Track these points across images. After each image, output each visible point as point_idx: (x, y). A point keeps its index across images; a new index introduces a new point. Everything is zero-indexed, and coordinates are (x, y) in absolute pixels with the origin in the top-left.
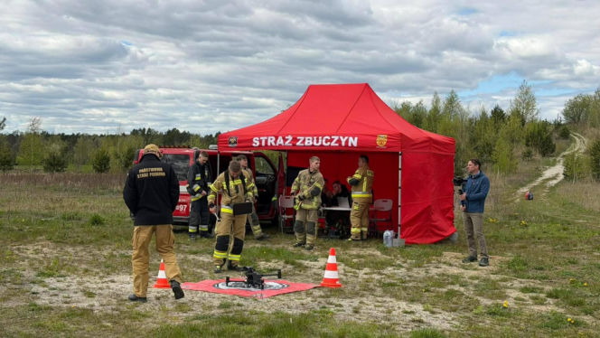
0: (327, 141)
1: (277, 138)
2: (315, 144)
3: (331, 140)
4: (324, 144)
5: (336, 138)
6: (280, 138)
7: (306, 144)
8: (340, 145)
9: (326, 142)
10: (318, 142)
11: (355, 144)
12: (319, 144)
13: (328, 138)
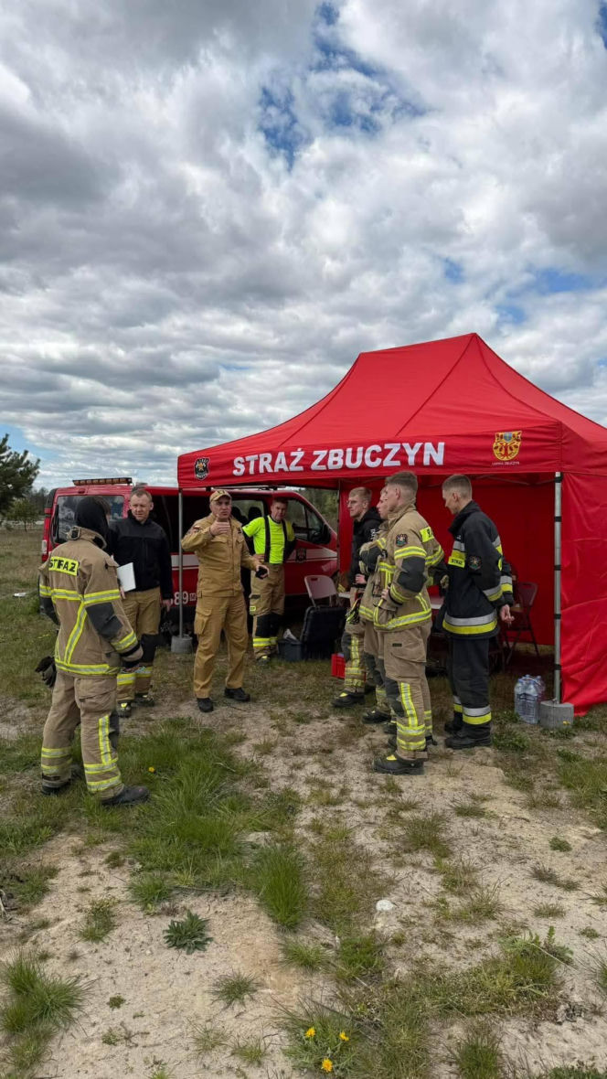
0: (374, 456)
1: (275, 457)
2: (349, 464)
3: (384, 453)
4: (369, 463)
5: (395, 448)
6: (281, 455)
7: (330, 465)
8: (405, 463)
9: (373, 459)
10: (354, 460)
11: (439, 459)
12: (358, 463)
13: (378, 448)
